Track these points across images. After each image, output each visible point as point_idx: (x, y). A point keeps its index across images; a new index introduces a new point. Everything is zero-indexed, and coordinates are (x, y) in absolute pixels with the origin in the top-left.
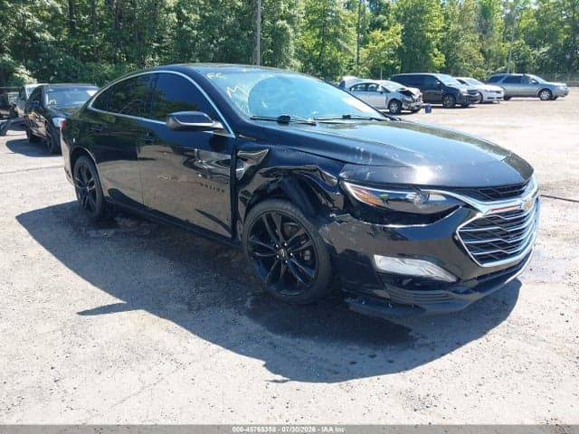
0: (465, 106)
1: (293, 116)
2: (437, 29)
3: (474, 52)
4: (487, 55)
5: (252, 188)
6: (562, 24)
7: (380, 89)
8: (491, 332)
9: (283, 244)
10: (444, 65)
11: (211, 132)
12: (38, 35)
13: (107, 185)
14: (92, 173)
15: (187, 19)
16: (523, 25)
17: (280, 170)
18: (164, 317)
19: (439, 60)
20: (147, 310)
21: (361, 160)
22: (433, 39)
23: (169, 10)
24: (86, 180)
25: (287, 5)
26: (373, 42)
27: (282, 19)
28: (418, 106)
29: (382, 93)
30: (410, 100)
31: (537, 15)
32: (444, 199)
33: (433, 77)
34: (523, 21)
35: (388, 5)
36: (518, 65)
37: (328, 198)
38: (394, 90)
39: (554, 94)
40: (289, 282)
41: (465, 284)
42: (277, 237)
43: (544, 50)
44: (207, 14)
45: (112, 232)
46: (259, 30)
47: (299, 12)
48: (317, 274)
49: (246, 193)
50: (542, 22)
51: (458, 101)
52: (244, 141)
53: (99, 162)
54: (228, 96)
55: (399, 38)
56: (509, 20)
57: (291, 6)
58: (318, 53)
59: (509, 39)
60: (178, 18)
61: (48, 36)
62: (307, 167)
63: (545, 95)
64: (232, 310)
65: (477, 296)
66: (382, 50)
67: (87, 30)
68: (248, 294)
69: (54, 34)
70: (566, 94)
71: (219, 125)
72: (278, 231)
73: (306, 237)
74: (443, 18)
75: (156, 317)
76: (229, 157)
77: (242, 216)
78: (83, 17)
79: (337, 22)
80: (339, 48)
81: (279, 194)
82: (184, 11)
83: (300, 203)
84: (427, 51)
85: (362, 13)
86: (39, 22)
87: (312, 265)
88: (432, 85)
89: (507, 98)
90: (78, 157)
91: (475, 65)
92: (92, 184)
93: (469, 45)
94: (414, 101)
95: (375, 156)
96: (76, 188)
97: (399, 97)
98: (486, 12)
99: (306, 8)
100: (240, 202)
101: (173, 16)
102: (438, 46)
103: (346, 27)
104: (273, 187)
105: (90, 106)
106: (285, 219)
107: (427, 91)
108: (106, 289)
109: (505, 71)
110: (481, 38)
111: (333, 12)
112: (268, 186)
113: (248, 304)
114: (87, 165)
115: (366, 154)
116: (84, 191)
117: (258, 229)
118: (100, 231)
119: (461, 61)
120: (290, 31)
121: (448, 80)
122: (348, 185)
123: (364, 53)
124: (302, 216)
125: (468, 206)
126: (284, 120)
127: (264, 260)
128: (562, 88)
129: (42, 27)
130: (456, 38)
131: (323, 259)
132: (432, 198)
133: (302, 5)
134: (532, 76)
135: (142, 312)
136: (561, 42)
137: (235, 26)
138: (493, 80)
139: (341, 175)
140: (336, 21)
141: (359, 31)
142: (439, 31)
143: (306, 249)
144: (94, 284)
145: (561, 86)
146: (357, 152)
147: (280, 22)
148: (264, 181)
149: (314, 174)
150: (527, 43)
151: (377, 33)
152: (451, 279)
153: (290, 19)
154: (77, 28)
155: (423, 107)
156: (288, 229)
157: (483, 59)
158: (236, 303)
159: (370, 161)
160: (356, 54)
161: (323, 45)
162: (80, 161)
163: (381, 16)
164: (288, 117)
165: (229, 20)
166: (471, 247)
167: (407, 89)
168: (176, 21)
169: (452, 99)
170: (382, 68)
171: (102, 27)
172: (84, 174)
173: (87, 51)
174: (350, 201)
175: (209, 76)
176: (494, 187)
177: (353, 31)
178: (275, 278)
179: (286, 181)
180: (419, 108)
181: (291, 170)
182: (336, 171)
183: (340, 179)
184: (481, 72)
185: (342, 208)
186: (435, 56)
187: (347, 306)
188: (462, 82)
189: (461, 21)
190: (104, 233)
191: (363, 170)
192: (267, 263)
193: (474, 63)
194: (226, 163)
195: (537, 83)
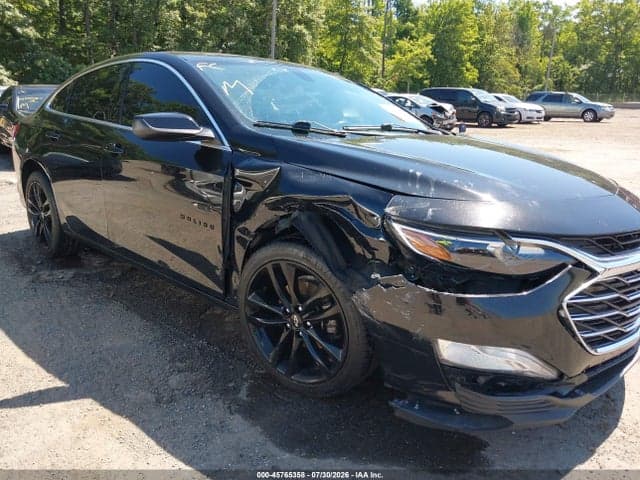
0: (502, 126)
1: (315, 124)
2: (471, 41)
3: (510, 68)
4: (523, 72)
5: (252, 224)
6: (604, 39)
7: (409, 104)
8: (600, 449)
9: (296, 308)
10: (476, 81)
11: (198, 143)
12: (19, 30)
13: (65, 212)
14: (47, 195)
15: (193, 18)
16: (563, 39)
17: (295, 200)
18: (119, 413)
19: (472, 74)
20: (95, 399)
21: (417, 189)
22: (467, 52)
23: (171, 7)
24: (39, 203)
25: (305, 7)
26: (401, 53)
27: (300, 24)
28: (450, 124)
29: (410, 108)
30: (443, 117)
31: (576, 29)
32: (541, 251)
33: (468, 92)
34: (563, 35)
35: (417, 12)
36: (556, 83)
37: (365, 245)
38: (424, 106)
39: (598, 115)
40: (304, 363)
41: (570, 381)
42: (288, 297)
43: (584, 67)
44: (213, 12)
45: (70, 273)
46: (274, 34)
47: (318, 16)
48: (345, 357)
49: (245, 231)
50: (583, 36)
51: (495, 119)
52: (244, 157)
53: (55, 180)
54: (223, 93)
55: (428, 50)
56: (548, 33)
57: (309, 9)
58: (339, 63)
59: (547, 54)
60: (183, 17)
61: (31, 32)
62: (334, 197)
63: (589, 116)
64: (220, 403)
65: (586, 399)
66: (409, 61)
67: (78, 28)
68: (245, 376)
69: (40, 31)
70: (612, 116)
71: (210, 133)
72: (290, 288)
73: (331, 300)
74: (477, 28)
75: (107, 413)
76: (221, 179)
77: (239, 263)
78: (75, 14)
79: (361, 30)
80: (362, 58)
81: (293, 236)
82: (188, 8)
83: (324, 250)
84: (459, 65)
85: (388, 20)
86: (21, 16)
87: (339, 341)
88: (466, 101)
89: (547, 118)
90: (30, 172)
91: (510, 81)
92: (47, 209)
93: (503, 58)
94: (448, 118)
95: (438, 185)
96: (28, 212)
97: (430, 113)
98: (523, 23)
99: (327, 12)
100: (236, 244)
101: (176, 14)
102: (470, 60)
103: (371, 36)
104: (283, 225)
105: (47, 107)
106: (300, 272)
107: (460, 108)
108: (43, 363)
109: (543, 89)
110: (517, 52)
111: (356, 18)
112: (277, 222)
113: (243, 395)
114: (41, 184)
115: (424, 181)
116: (38, 218)
117: (261, 284)
118: (55, 272)
119: (496, 76)
120: (308, 38)
121: (484, 96)
122: (398, 228)
123: (390, 65)
124: (325, 269)
125: (579, 264)
126: (302, 129)
127: (267, 328)
128: (608, 109)
129: (25, 21)
130: (490, 51)
131: (355, 333)
132: (524, 250)
133: (322, 9)
134: (575, 95)
135: (88, 403)
136: (602, 59)
137: (246, 29)
138: (532, 98)
139: (388, 210)
140: (361, 28)
141: (384, 40)
142: (473, 43)
143: (331, 318)
144: (28, 353)
145: (606, 106)
146: (412, 178)
147: (298, 27)
148: (272, 215)
149: (345, 208)
150: (566, 59)
151: (404, 43)
152: (550, 374)
153: (308, 23)
154: (69, 26)
155: (457, 126)
156: (304, 286)
157: (519, 75)
158: (225, 392)
159: (432, 192)
160: (380, 65)
161: (345, 54)
162: (33, 177)
163: (409, 24)
164: (308, 125)
165: (240, 22)
166: (581, 326)
167: (439, 104)
168: (180, 19)
169: (489, 118)
170: (410, 82)
171: (96, 26)
172: (37, 195)
173: (78, 52)
174: (399, 252)
175: (200, 67)
176: (614, 235)
177: (377, 40)
178: (283, 356)
179: (303, 218)
180: (452, 126)
181: (310, 202)
182: (380, 206)
183: (385, 216)
184: (517, 90)
185: (386, 262)
186: (468, 70)
187: (391, 410)
188: (500, 99)
189: (496, 33)
190: (59, 274)
191: (421, 205)
192: (273, 333)
193: (509, 78)
194: (218, 187)
195: (581, 102)
